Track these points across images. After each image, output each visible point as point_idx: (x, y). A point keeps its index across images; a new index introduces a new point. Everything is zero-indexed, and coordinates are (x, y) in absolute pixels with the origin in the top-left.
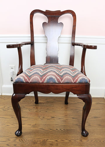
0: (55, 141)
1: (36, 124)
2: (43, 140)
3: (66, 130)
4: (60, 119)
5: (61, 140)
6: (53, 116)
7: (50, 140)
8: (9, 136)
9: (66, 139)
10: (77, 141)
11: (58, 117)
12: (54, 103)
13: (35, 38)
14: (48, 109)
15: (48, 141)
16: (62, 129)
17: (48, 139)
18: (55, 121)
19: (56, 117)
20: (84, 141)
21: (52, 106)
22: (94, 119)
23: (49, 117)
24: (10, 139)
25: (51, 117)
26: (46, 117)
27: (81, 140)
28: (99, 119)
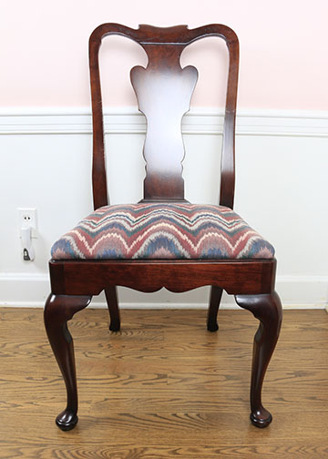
0: (169, 452)
1: (106, 400)
2: (130, 451)
3: (205, 418)
4: (184, 380)
5: (190, 450)
6: (161, 372)
7: (154, 451)
8: (19, 440)
9: (206, 447)
10: (241, 451)
11: (180, 375)
12: (164, 329)
13: (105, 119)
14: (146, 349)
15: (146, 453)
16: (193, 415)
17: (146, 449)
18: (168, 387)
19: (173, 375)
20: (264, 452)
21: (161, 337)
22: (294, 380)
23: (150, 377)
24: (21, 450)
25: (156, 376)
26: (140, 377)
27: (254, 450)
28: (311, 377)
